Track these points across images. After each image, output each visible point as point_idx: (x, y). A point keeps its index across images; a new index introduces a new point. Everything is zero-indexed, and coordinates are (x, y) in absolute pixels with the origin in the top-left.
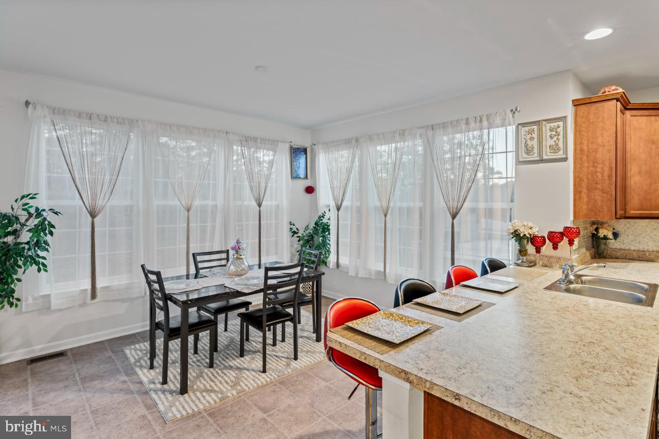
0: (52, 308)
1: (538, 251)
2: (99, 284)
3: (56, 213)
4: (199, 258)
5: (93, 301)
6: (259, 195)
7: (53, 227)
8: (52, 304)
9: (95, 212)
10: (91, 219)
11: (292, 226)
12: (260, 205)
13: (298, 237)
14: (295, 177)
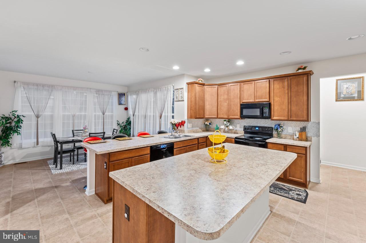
0: (23, 147)
1: (177, 128)
2: (40, 140)
3: (24, 117)
4: (75, 132)
5: (37, 146)
6: (104, 111)
7: (23, 121)
8: (23, 146)
9: (38, 117)
10: (37, 119)
11: (118, 122)
12: (104, 114)
13: (120, 126)
14: (120, 104)
